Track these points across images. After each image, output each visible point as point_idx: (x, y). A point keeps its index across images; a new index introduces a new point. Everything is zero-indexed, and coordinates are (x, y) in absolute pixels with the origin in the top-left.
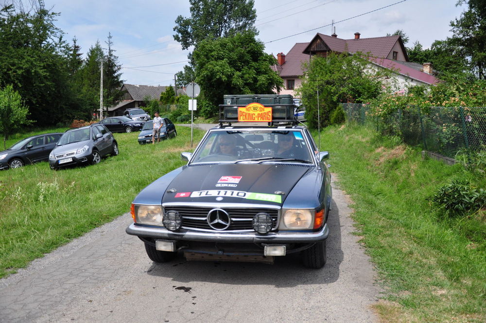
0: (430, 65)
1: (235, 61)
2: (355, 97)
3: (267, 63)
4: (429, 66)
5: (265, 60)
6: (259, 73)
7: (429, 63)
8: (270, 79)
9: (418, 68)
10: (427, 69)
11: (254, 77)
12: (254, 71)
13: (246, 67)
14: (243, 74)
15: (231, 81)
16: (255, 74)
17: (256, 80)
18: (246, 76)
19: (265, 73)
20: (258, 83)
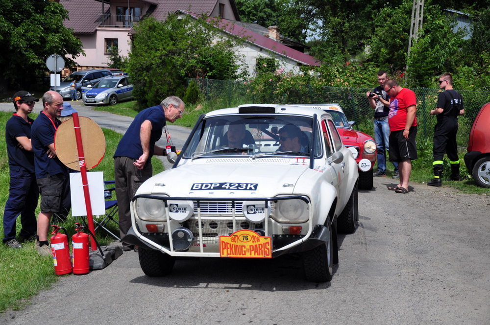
0: (277, 29)
1: (10, 12)
2: (205, 71)
3: (59, 17)
4: (275, 31)
5: (54, 13)
6: (47, 30)
7: (275, 27)
8: (65, 40)
9: (261, 31)
10: (273, 35)
11: (41, 36)
12: (40, 27)
13: (28, 22)
14: (26, 31)
15: (9, 41)
16: (43, 32)
17: (43, 41)
18: (30, 34)
19: (56, 31)
20: (48, 46)
